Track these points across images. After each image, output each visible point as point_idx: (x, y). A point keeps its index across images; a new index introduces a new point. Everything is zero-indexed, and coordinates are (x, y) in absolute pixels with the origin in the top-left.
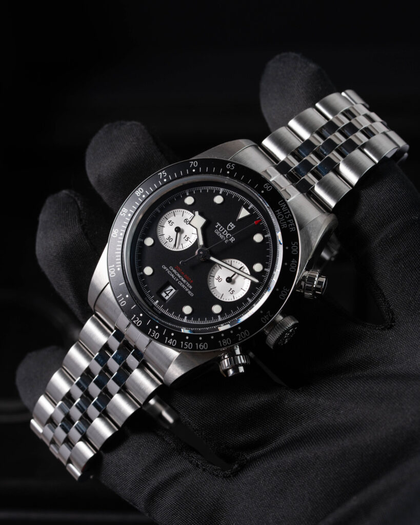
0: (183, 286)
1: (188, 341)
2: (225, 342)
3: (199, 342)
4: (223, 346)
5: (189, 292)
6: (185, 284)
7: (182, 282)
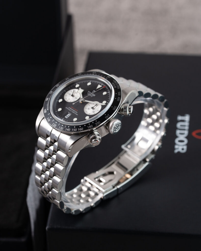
0: (74, 113)
1: (75, 128)
2: (90, 127)
3: (79, 128)
4: (89, 128)
5: (76, 114)
6: (75, 112)
7: (73, 111)
